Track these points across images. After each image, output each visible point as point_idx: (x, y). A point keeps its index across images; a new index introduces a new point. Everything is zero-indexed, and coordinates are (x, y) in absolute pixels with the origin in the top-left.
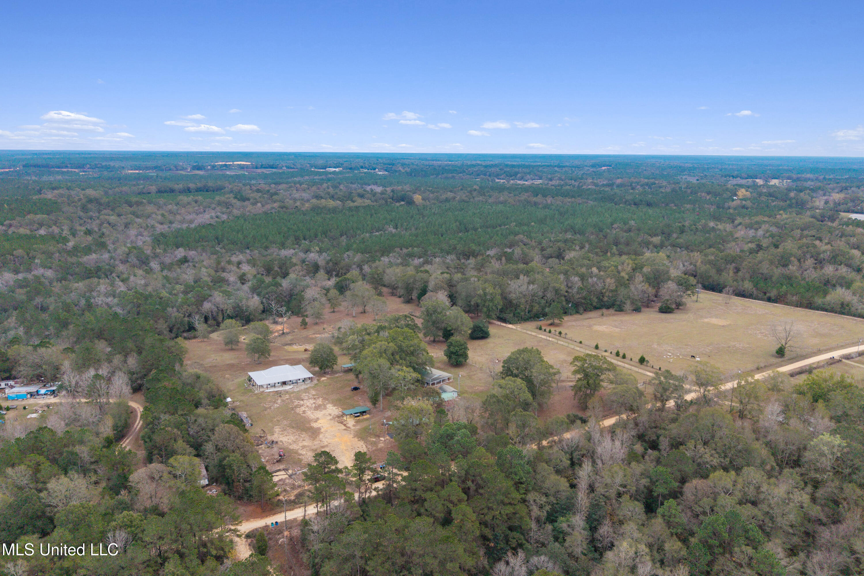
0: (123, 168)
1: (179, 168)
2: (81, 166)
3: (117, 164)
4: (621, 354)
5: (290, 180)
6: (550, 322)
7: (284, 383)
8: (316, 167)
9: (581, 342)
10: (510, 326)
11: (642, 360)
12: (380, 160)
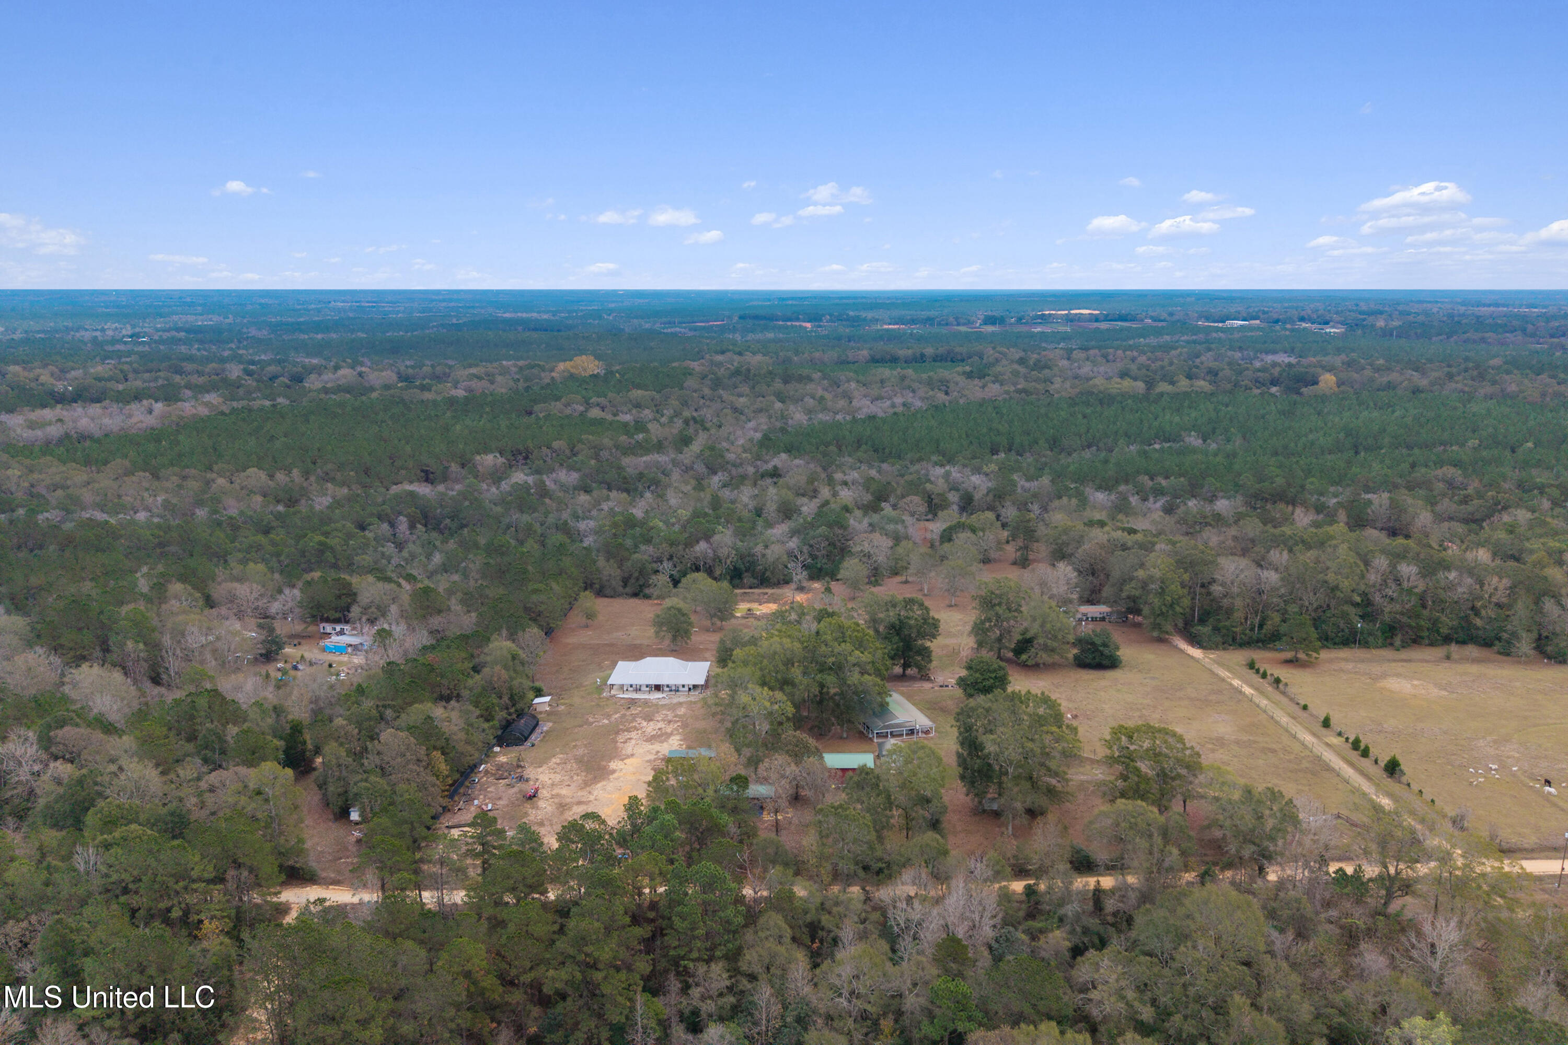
0: (877, 320)
1: (962, 321)
2: (815, 318)
3: (869, 315)
4: (1362, 746)
5: (1131, 342)
6: (1289, 655)
7: (658, 688)
8: (1208, 319)
9: (1305, 708)
10: (1196, 653)
11: (1392, 768)
12: (1362, 304)
